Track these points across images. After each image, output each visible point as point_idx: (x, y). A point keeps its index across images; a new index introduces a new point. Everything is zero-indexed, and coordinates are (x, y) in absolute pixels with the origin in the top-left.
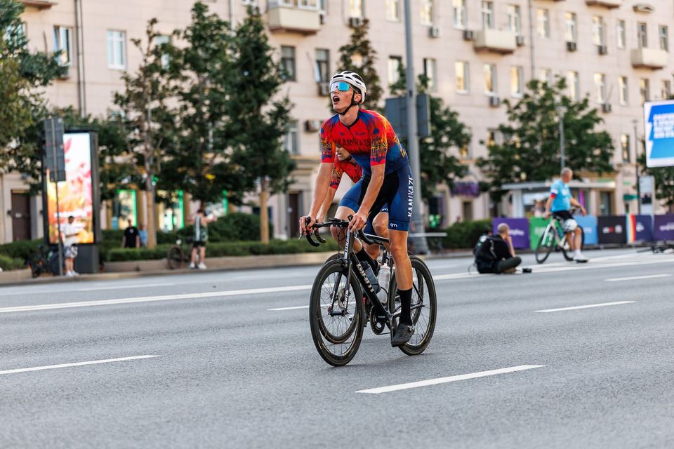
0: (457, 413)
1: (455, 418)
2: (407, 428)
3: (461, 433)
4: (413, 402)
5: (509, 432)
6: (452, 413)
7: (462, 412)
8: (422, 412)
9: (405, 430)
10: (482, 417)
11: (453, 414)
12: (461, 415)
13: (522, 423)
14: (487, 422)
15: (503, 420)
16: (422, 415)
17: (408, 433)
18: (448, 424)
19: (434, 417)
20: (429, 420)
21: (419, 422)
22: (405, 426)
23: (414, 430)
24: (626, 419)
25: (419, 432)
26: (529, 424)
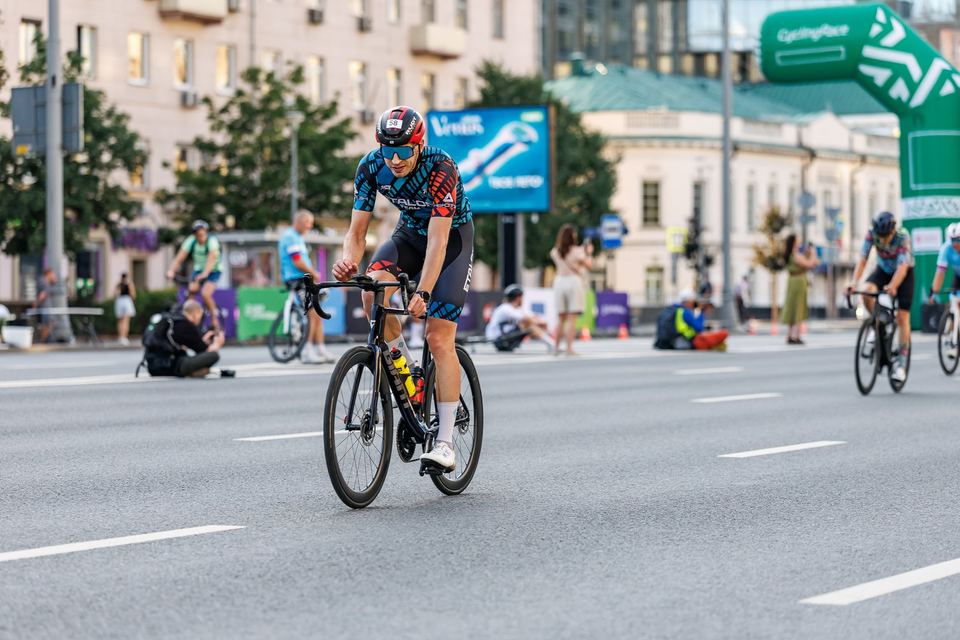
0: (98, 601)
1: (94, 609)
2: (14, 623)
3: (100, 632)
4: (27, 581)
5: (178, 631)
6: (88, 600)
7: (106, 599)
8: (41, 596)
9: (10, 626)
10: (137, 607)
11: (91, 602)
12: (103, 604)
13: (200, 617)
14: (144, 616)
15: (171, 612)
16: (41, 601)
17: (15, 631)
18: (82, 617)
19: (59, 606)
20: (50, 611)
21: (34, 613)
22: (11, 620)
23: (25, 626)
24: (365, 615)
25: (32, 630)
26: (211, 619)
